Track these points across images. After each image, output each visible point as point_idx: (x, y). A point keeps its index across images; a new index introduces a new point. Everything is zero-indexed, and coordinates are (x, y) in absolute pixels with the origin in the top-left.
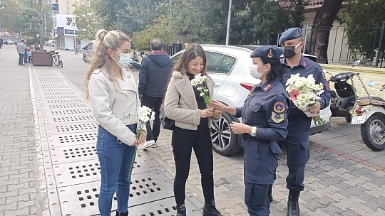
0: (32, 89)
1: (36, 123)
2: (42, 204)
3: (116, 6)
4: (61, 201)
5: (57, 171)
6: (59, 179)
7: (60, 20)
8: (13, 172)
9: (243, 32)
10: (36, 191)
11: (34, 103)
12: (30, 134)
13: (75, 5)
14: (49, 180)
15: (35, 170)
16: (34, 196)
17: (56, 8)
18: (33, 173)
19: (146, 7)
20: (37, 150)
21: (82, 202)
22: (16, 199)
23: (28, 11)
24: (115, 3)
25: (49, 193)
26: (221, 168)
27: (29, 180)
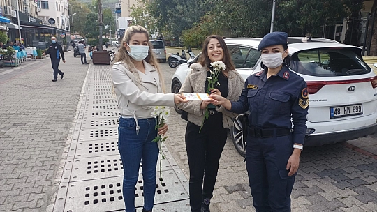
0: (84, 86)
1: (76, 117)
2: (50, 198)
3: (167, 6)
4: (68, 196)
5: (76, 165)
6: (75, 173)
7: (123, 22)
8: (38, 164)
9: (289, 25)
10: (49, 184)
11: (81, 98)
12: (67, 127)
13: (132, 8)
14: (66, 174)
15: (57, 163)
16: (47, 188)
17: (119, 12)
18: (54, 166)
19: (195, 6)
20: (67, 143)
21: (87, 199)
22: (30, 191)
23: (91, 15)
24: (166, 3)
25: (60, 186)
26: (241, 172)
27: (49, 172)
